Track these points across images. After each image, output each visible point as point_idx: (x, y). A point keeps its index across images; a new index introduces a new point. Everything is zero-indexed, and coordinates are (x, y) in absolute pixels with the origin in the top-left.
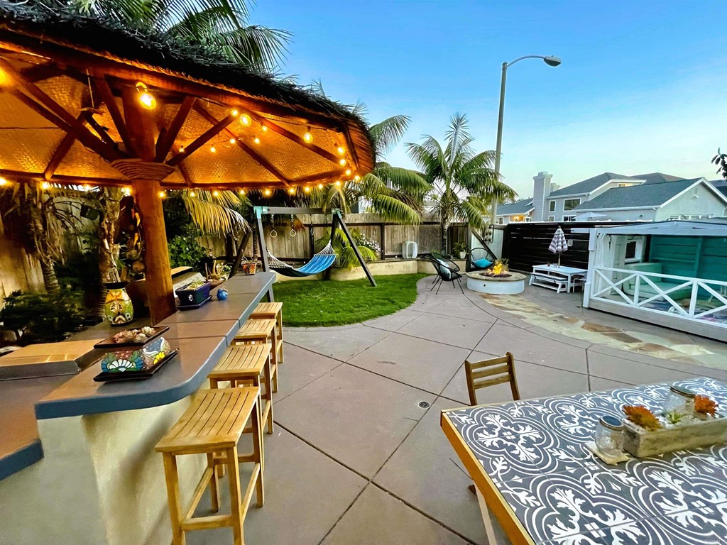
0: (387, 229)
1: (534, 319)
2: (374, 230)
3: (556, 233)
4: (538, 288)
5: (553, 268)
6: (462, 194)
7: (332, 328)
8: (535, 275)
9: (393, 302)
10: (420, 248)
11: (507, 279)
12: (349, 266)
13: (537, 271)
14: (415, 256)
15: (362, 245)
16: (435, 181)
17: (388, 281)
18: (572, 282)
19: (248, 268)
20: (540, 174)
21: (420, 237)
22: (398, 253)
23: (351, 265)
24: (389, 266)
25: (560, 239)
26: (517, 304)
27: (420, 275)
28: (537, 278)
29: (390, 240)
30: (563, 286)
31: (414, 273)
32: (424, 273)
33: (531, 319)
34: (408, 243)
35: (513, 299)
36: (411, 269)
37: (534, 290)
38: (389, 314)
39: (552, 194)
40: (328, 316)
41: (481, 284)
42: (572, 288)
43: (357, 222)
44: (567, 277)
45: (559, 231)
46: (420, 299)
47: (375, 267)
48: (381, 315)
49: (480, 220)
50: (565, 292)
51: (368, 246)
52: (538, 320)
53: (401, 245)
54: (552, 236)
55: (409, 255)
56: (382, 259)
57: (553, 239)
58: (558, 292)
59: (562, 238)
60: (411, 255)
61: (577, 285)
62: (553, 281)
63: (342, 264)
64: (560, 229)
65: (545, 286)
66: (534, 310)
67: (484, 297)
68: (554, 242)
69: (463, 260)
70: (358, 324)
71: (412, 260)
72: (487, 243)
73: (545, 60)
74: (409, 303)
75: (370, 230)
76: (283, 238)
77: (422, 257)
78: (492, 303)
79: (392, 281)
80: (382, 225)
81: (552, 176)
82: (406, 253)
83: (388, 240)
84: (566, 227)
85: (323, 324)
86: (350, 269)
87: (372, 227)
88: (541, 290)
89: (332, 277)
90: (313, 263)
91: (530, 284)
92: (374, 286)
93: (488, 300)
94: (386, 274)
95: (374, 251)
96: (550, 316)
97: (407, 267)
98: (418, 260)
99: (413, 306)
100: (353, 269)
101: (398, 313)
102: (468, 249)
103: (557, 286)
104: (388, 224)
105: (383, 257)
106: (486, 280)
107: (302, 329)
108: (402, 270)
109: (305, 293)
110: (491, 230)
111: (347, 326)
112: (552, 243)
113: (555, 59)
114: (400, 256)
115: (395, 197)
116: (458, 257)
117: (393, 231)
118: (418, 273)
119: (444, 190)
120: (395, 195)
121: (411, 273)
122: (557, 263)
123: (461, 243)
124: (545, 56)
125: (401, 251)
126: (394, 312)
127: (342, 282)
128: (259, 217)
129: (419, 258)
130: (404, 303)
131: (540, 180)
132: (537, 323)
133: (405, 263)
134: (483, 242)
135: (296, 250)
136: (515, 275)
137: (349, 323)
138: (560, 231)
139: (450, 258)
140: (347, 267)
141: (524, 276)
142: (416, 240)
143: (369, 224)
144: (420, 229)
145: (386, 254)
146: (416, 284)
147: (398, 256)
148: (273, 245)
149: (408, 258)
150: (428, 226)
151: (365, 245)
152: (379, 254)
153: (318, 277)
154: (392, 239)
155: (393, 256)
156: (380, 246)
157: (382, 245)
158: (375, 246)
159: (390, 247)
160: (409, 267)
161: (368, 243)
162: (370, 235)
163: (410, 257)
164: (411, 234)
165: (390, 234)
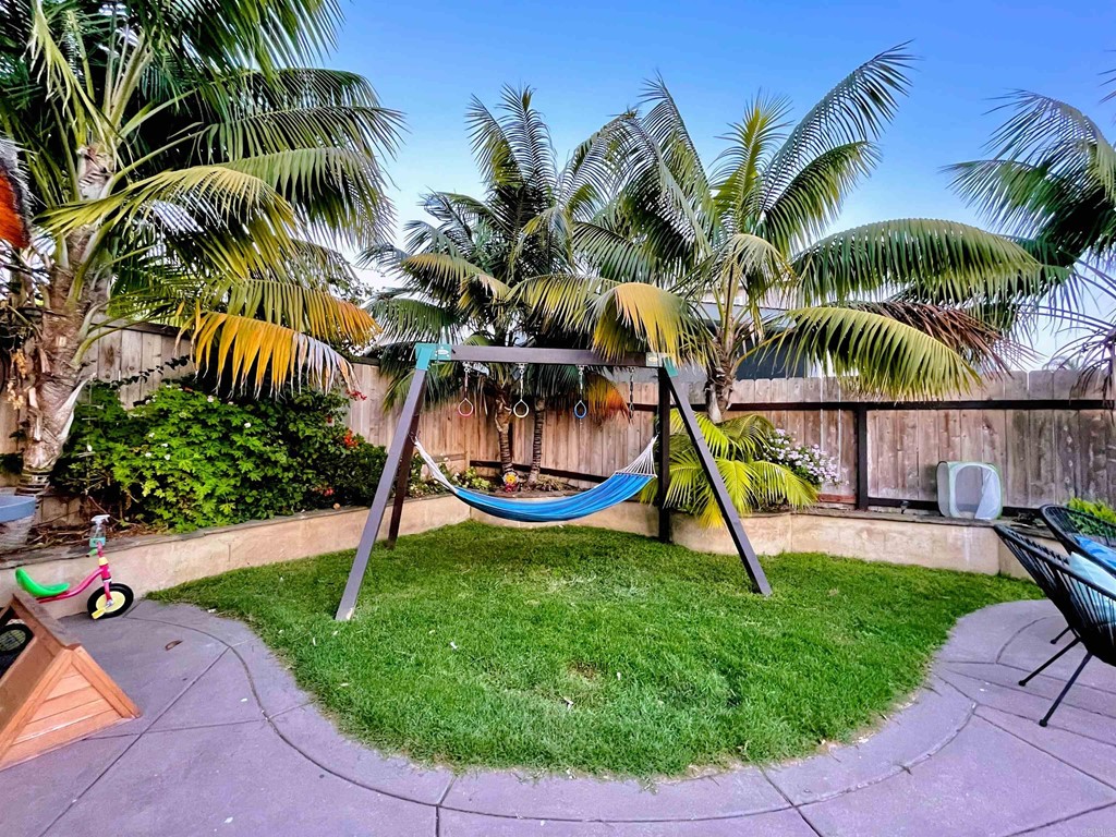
0: (878, 422)
2: (832, 422)
7: (344, 745)
10: (1019, 487)
12: (707, 511)
14: (989, 512)
15: (775, 461)
21: (1020, 449)
22: (921, 497)
23: (711, 510)
24: (870, 532)
29: (887, 455)
31: (982, 571)
34: (954, 468)
36: (968, 556)
43: (778, 401)
47: (817, 527)
51: (791, 464)
53: (932, 472)
55: (963, 508)
56: (857, 506)
60: (974, 508)
63: (694, 508)
70: (434, 778)
71: (972, 523)
75: (817, 423)
76: (599, 434)
77: (1020, 519)
80: (858, 411)
82: (950, 498)
83: (879, 454)
87: (822, 413)
89: (676, 537)
92: (757, 590)
94: (861, 555)
95: (810, 479)
104: (880, 406)
105: (861, 501)
114: (927, 508)
115: (901, 319)
117: (900, 430)
118: (999, 575)
121: (966, 568)
125: (935, 490)
129: (1006, 522)
133: (937, 530)
142: (999, 458)
143: (815, 406)
144: (1018, 423)
145: (871, 494)
146: (951, 622)
147: (913, 505)
148: (579, 448)
149: (956, 514)
150: (1057, 412)
151: (783, 461)
152: (845, 491)
153: (650, 527)
154: (895, 451)
155: (896, 503)
156: (852, 467)
157: (857, 465)
158: (817, 465)
159: (890, 476)
160: (958, 550)
161: (794, 456)
162: (817, 438)
163: (968, 515)
164: (975, 440)
165: (888, 437)
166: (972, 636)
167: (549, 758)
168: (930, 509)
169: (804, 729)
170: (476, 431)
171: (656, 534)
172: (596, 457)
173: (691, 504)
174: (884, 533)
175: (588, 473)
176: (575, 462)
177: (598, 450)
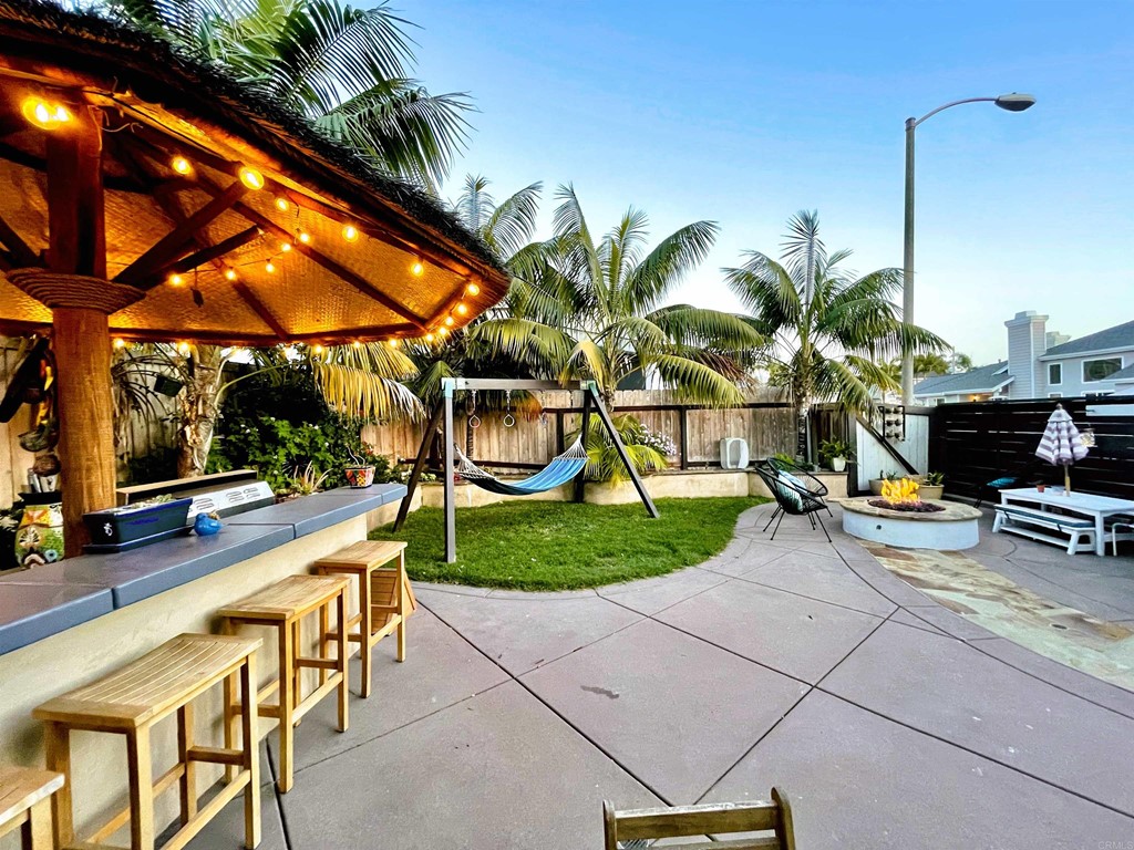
0: (690, 416)
1: (999, 618)
2: (668, 417)
3: (1051, 419)
4: (1015, 540)
5: (1051, 496)
6: (832, 351)
7: (536, 595)
8: (1006, 510)
9: (675, 551)
10: (756, 450)
11: (935, 515)
12: (613, 478)
13: (1010, 502)
14: (744, 464)
15: (642, 443)
16: (779, 330)
17: (684, 509)
18: (1107, 529)
19: (354, 476)
20: (1021, 315)
21: (755, 429)
22: (712, 459)
23: (616, 477)
24: (692, 481)
25: (1064, 433)
26: (956, 574)
27: (753, 499)
28: (1013, 517)
29: (697, 436)
30: (1084, 539)
31: (742, 495)
32: (760, 497)
33: (991, 616)
34: (729, 441)
35: (950, 563)
36: (735, 488)
37: (1006, 544)
38: (657, 574)
39: (1051, 351)
40: (542, 570)
41: (872, 523)
42: (1108, 546)
43: (637, 404)
44: (1092, 519)
45: (1059, 415)
46: (733, 547)
48: (638, 576)
49: (861, 394)
50: (1093, 553)
51: (652, 445)
52: (1010, 620)
53: (717, 444)
54: (1043, 427)
55: (732, 464)
56: (682, 468)
57: (1046, 433)
58: (1070, 552)
59: (1069, 429)
60: (737, 463)
61: (1123, 537)
62: (1054, 526)
63: (604, 477)
64: (1063, 411)
65: (1035, 536)
66: (1001, 593)
67: (877, 553)
68: (1049, 439)
69: (839, 473)
70: (587, 592)
71: (738, 470)
72: (891, 441)
73: (1000, 103)
74: (707, 554)
75: (659, 418)
77: (757, 466)
78: (893, 567)
79: (691, 510)
80: (682, 410)
81: (1047, 317)
82: (726, 459)
83: (692, 436)
84: (1075, 407)
85: (522, 586)
86: (614, 485)
87: (663, 412)
88: (1022, 546)
89: (588, 498)
90: (547, 473)
91: (995, 529)
92: (653, 516)
93: (883, 561)
94: (688, 495)
95: (663, 454)
96: (1046, 613)
97: (730, 484)
98: (748, 472)
99: (714, 562)
100: (620, 484)
101: (677, 574)
102: (849, 452)
103: (1067, 537)
104: (693, 407)
105: (684, 465)
106: (881, 516)
107: (483, 591)
108: (717, 489)
109: (530, 523)
110: (900, 417)
111: (566, 593)
112: (1043, 441)
113: (1021, 96)
114: (717, 464)
115: (696, 360)
116: (828, 468)
117: (703, 420)
118: (749, 496)
119: (797, 345)
120: (698, 356)
121: (734, 495)
122: (1063, 484)
123: (835, 441)
124: (996, 97)
125: (719, 454)
126: (668, 572)
127: (602, 506)
128: (449, 395)
129: (751, 469)
130: (695, 555)
131: (1020, 328)
132: (1003, 629)
133: (722, 476)
134: (882, 440)
135: (535, 452)
136: (952, 508)
137: (571, 588)
138: (1061, 416)
139: (812, 469)
140: (608, 481)
141: (977, 512)
142: (747, 435)
143: (658, 408)
144: (754, 415)
145: (689, 460)
146: (737, 517)
147: (712, 464)
148: (499, 443)
149: (730, 467)
150: (770, 409)
151: (647, 444)
152: (675, 460)
153: (565, 496)
154: (700, 433)
155: (702, 464)
156: (679, 445)
157: (682, 444)
158: (665, 445)
159: (698, 449)
160: (732, 485)
161: (653, 440)
162: (660, 428)
163: (734, 467)
164: (736, 425)
165: (696, 426)
166: (745, 520)
167: (624, 578)
168: (717, 465)
169: (703, 554)
170: (402, 433)
171: (570, 499)
172: (514, 450)
173: (601, 475)
174: (699, 482)
175: (507, 461)
176: (497, 454)
177: (515, 442)
